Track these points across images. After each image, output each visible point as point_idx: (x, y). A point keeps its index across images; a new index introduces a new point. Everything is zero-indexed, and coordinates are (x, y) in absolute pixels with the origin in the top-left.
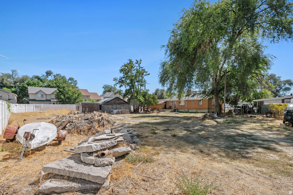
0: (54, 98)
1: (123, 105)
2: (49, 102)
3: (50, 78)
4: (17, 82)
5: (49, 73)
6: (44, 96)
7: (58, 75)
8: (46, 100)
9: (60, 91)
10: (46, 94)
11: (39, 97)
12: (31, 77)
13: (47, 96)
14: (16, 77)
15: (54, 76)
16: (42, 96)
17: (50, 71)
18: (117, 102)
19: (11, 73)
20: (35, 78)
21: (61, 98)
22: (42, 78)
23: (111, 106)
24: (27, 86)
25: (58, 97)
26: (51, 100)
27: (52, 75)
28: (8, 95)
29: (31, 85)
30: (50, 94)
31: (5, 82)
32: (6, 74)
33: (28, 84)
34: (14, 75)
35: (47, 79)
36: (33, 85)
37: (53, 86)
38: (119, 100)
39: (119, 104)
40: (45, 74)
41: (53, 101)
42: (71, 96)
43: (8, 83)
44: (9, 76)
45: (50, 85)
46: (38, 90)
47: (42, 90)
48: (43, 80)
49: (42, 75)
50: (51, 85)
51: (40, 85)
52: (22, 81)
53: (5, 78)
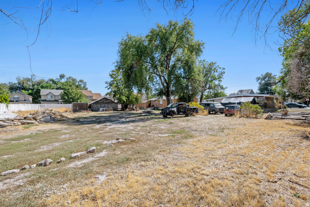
0: (60, 98)
1: (110, 104)
2: (57, 102)
3: (63, 81)
4: (35, 85)
5: (62, 76)
6: (53, 97)
7: (70, 78)
8: (55, 100)
9: (65, 93)
10: (55, 96)
11: (49, 98)
12: (47, 80)
13: (56, 97)
14: (34, 81)
15: (67, 78)
16: (52, 97)
17: (63, 75)
18: (105, 102)
19: (30, 77)
20: (50, 81)
21: (65, 99)
22: (56, 81)
23: (100, 105)
24: (40, 88)
25: (63, 98)
26: (59, 100)
27: (64, 78)
28: (24, 97)
29: (44, 88)
30: (59, 95)
31: (25, 85)
32: (26, 79)
33: (42, 87)
34: (33, 79)
35: (61, 81)
36: (46, 87)
37: (63, 88)
38: (107, 100)
39: (107, 103)
40: (59, 77)
41: (60, 101)
42: (74, 97)
43: (27, 86)
44: (28, 80)
45: (60, 87)
46: (49, 92)
47: (51, 92)
48: (56, 83)
49: (56, 79)
50: (62, 87)
51: (52, 88)
52: (39, 84)
53: (25, 82)
